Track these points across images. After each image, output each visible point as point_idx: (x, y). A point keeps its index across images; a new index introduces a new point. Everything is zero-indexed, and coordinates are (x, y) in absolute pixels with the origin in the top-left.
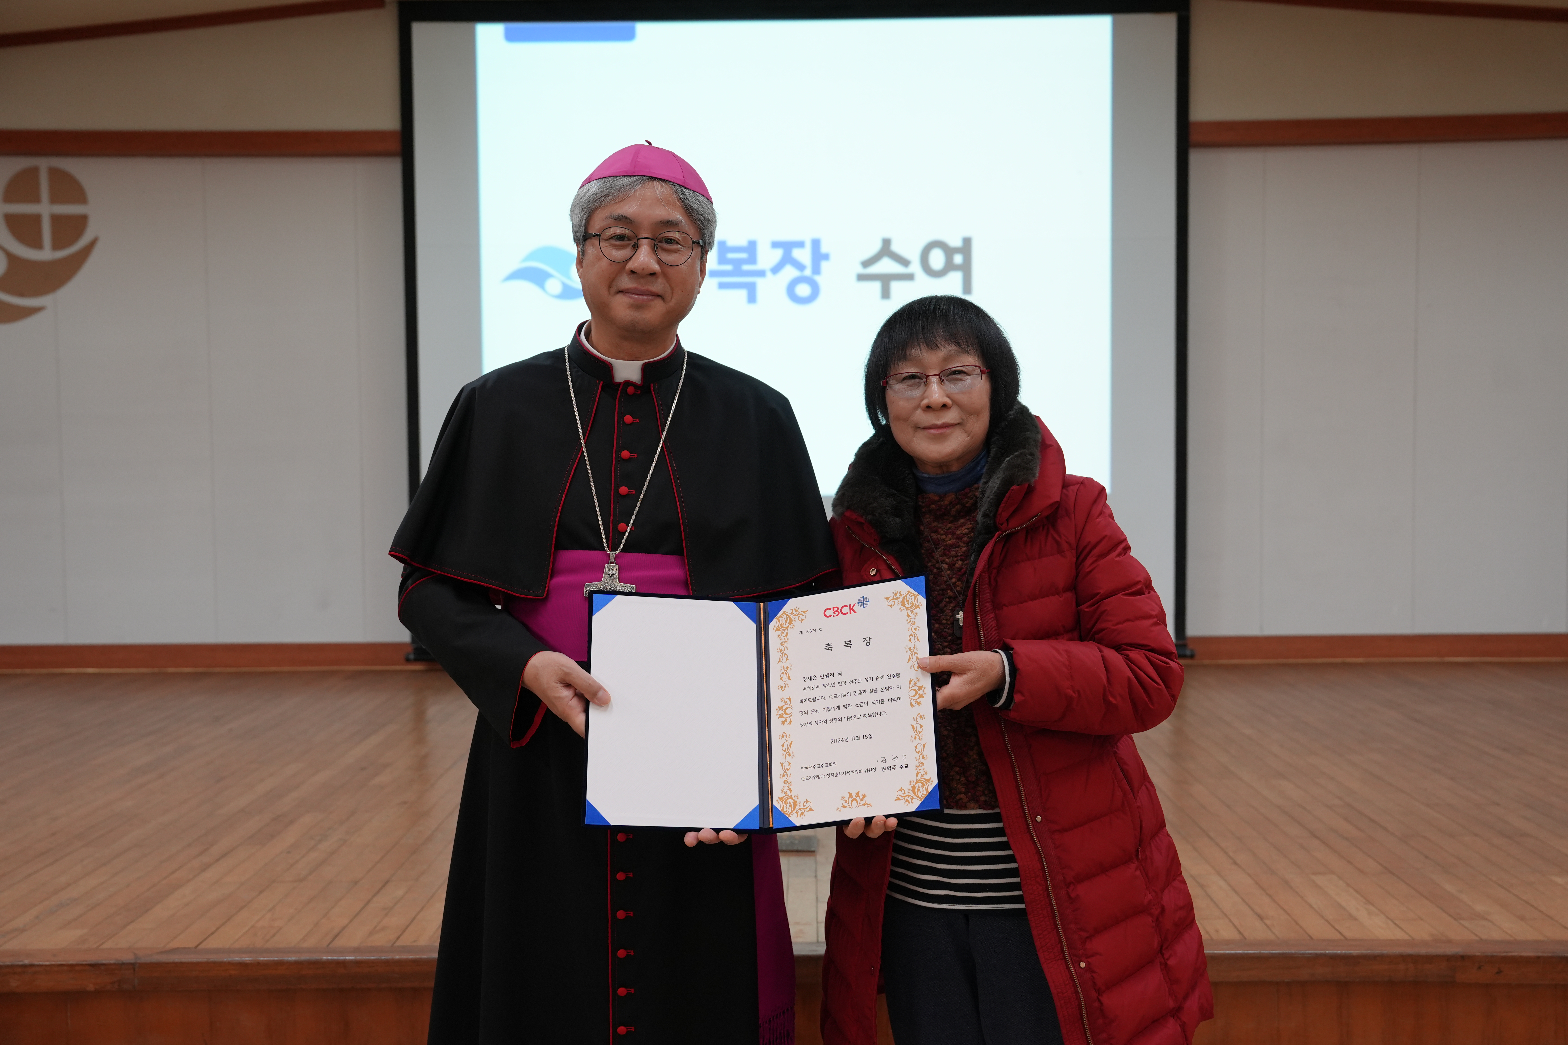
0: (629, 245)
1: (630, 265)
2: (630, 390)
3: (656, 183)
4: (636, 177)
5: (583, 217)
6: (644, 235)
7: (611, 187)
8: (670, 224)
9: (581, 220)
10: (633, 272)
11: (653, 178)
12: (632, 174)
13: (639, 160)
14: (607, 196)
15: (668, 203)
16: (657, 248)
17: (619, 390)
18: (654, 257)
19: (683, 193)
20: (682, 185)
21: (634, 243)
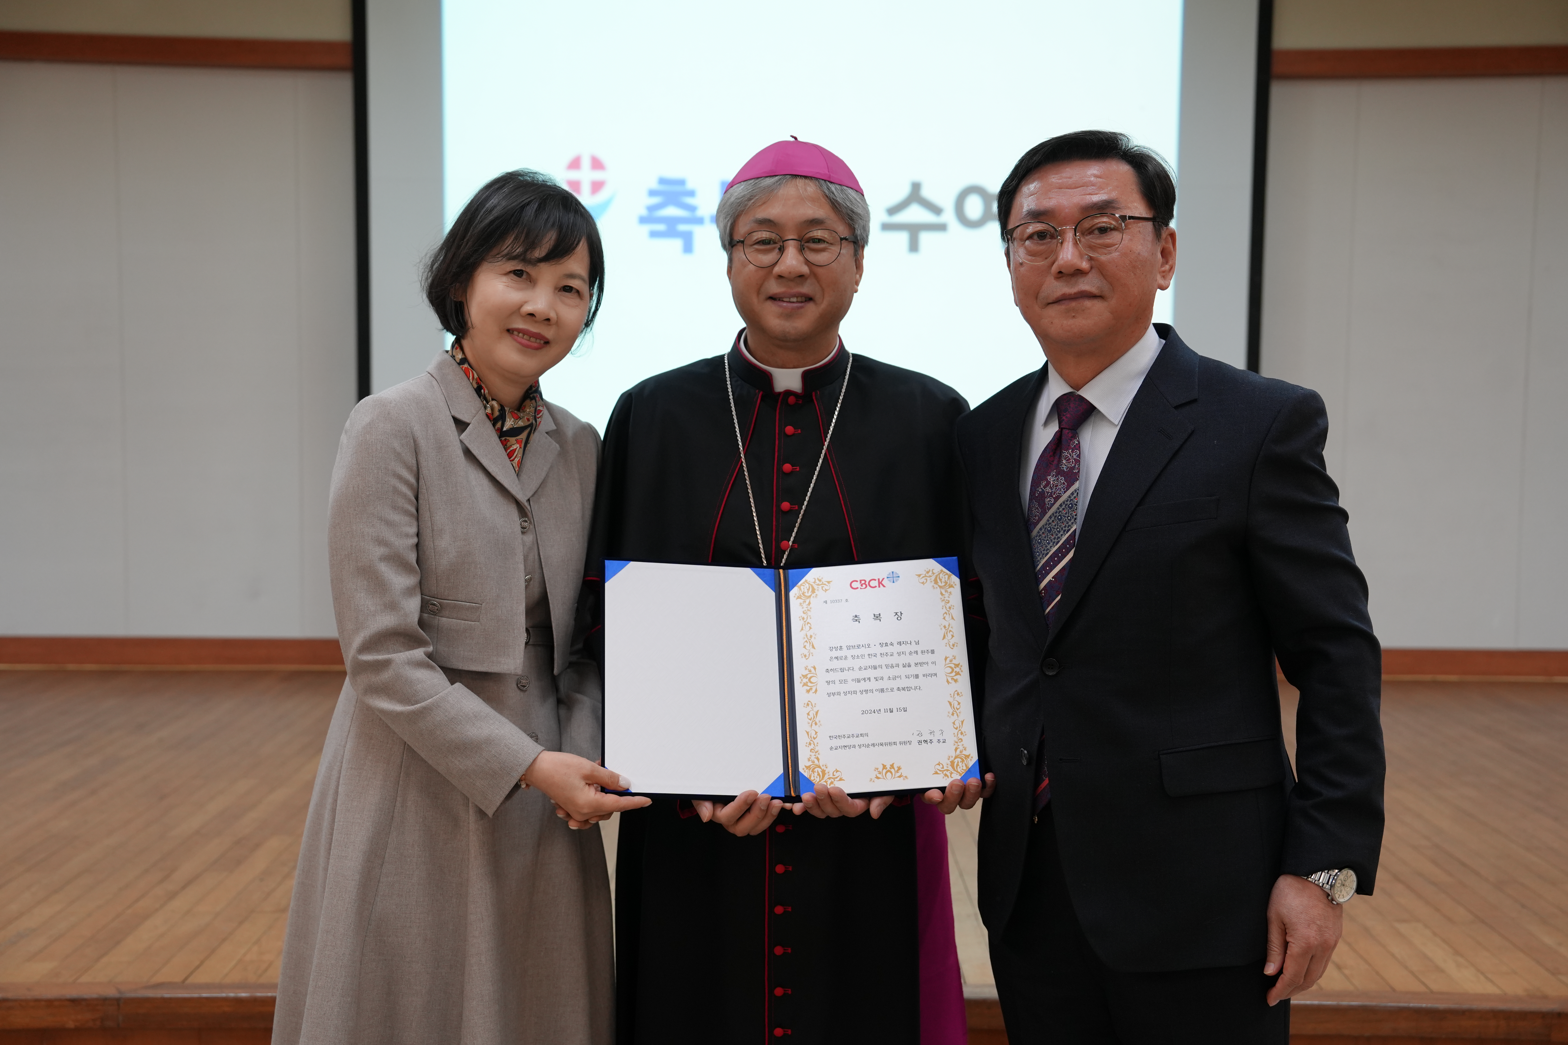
0: (774, 248)
2: (792, 399)
3: (800, 181)
4: (779, 176)
5: (727, 224)
6: (789, 236)
7: (754, 190)
8: (815, 222)
9: (726, 227)
10: (780, 276)
11: (796, 176)
12: (773, 174)
14: (750, 199)
15: (811, 200)
16: (804, 249)
17: (780, 401)
18: (801, 258)
19: (828, 189)
20: (829, 180)
21: (780, 246)
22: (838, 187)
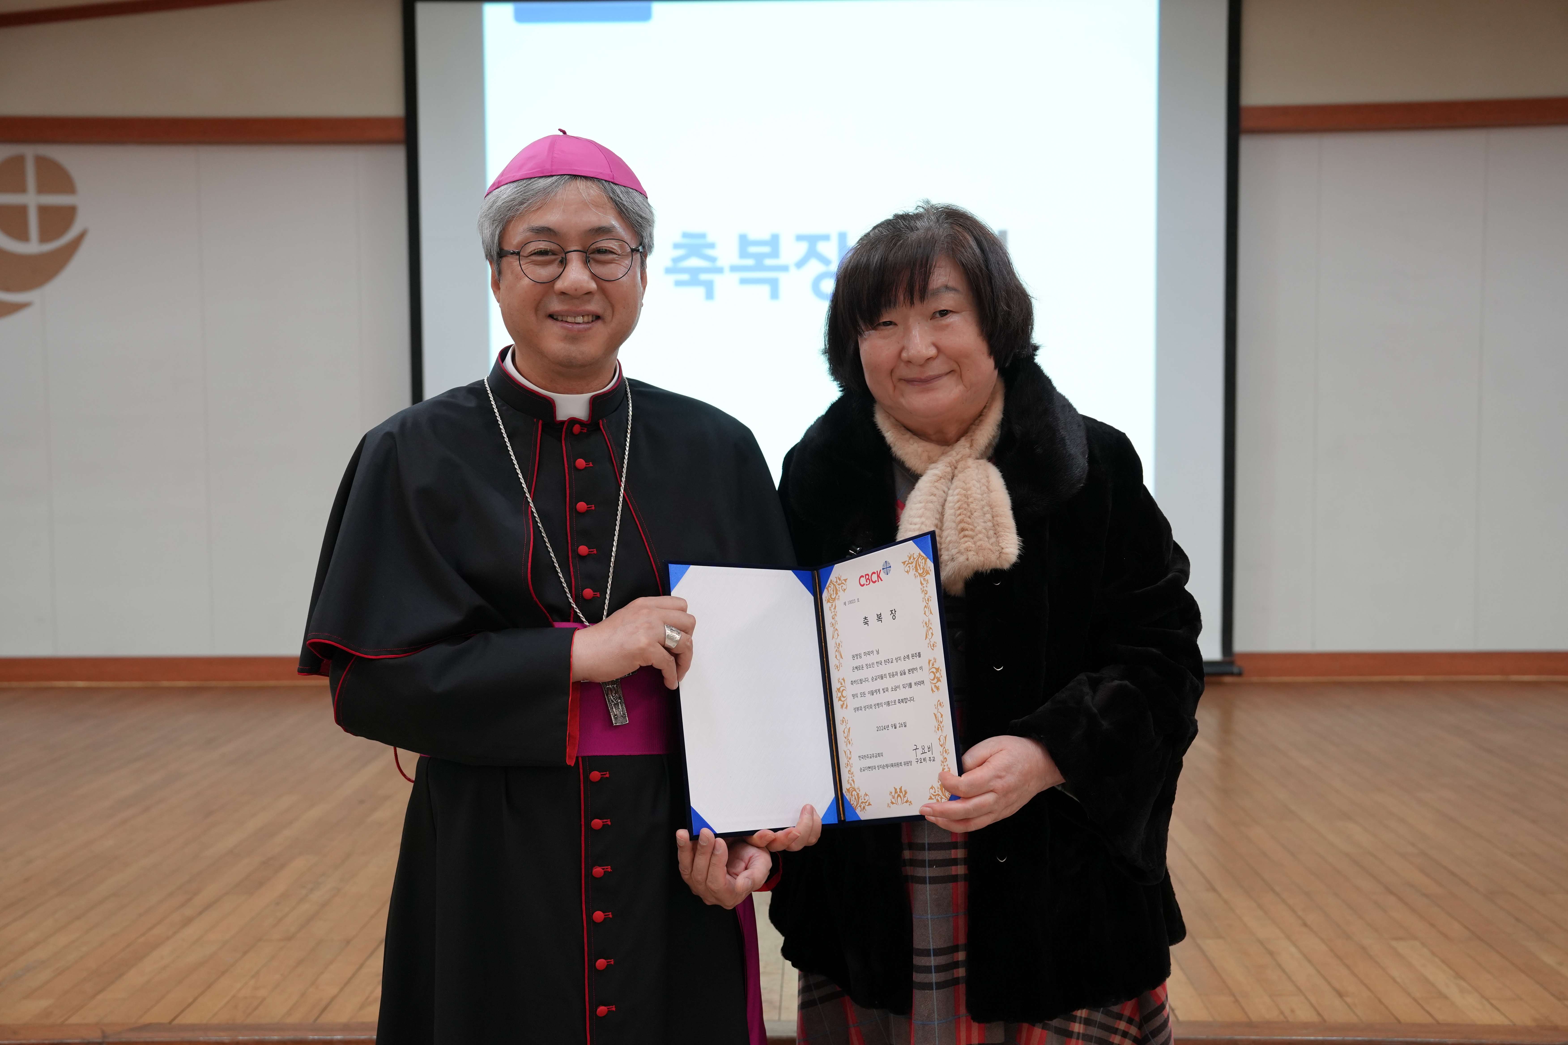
0: (555, 260)
1: (559, 285)
2: (577, 429)
3: (580, 182)
4: (555, 177)
5: (496, 232)
6: (572, 247)
7: (524, 193)
8: (602, 231)
9: (493, 235)
10: (563, 293)
11: (575, 177)
12: (549, 174)
13: (555, 155)
14: (522, 203)
15: (597, 205)
16: (589, 261)
17: (564, 430)
18: (587, 272)
19: (614, 192)
20: (613, 181)
21: (562, 258)
22: (623, 188)
